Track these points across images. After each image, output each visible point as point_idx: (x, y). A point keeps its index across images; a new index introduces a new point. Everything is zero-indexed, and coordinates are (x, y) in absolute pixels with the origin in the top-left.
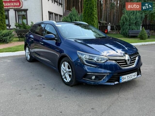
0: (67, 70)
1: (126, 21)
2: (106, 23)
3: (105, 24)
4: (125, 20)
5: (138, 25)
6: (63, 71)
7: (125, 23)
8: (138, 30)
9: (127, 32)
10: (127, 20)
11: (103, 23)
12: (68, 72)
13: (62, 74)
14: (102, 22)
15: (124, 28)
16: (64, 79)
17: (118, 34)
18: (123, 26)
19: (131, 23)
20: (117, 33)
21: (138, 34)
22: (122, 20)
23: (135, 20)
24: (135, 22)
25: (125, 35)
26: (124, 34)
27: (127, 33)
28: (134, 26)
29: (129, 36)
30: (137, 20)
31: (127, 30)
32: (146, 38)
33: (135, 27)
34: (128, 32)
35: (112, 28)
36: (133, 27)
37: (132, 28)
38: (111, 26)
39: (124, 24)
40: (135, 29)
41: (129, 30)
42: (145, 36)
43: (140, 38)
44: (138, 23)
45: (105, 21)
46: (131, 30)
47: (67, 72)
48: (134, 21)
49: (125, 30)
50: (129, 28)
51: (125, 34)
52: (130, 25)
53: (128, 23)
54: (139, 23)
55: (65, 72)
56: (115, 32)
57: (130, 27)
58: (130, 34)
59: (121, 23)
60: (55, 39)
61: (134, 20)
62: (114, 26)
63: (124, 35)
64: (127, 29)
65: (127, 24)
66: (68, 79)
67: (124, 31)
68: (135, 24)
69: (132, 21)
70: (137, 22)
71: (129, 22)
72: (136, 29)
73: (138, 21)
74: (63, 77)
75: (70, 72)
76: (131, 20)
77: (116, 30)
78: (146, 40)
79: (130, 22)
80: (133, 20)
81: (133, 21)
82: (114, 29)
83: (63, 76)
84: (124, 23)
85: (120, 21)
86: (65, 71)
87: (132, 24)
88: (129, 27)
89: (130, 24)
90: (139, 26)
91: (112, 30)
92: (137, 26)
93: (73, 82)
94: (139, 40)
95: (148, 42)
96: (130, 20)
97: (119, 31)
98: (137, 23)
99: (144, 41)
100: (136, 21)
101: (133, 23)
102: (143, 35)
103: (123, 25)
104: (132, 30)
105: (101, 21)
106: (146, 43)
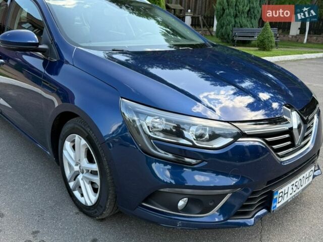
0: (85, 162)
1: (228, 5)
2: (181, 10)
3: (179, 12)
4: (226, 4)
5: (253, 17)
6: (70, 165)
7: (227, 11)
8: (253, 27)
9: (230, 33)
10: (230, 3)
11: (174, 10)
12: (88, 171)
13: (68, 173)
14: (172, 8)
15: (224, 23)
16: (75, 190)
17: (206, 35)
18: (220, 18)
19: (239, 12)
20: (206, 33)
21: (253, 37)
22: (220, 4)
23: (248, 5)
24: (248, 8)
25: (226, 39)
26: (222, 35)
27: (228, 35)
28: (244, 17)
29: (233, 41)
30: (252, 5)
31: (230, 28)
32: (272, 47)
33: (247, 21)
34: (232, 31)
35: (195, 22)
36: (244, 20)
37: (240, 22)
38: (192, 18)
39: (223, 13)
40: (246, 26)
41: (234, 27)
42: (271, 42)
43: (258, 46)
44: (254, 12)
45: (179, 5)
46: (238, 27)
47: (85, 172)
48: (245, 7)
49: (226, 28)
50: (233, 23)
51: (226, 37)
52: (236, 16)
53: (232, 11)
54: (256, 12)
55: (77, 168)
56: (200, 30)
57: (236, 19)
58: (236, 36)
59: (218, 12)
60: (40, 47)
61: (246, 4)
62: (198, 18)
63: (222, 39)
64: (229, 25)
65: (230, 13)
66: (89, 198)
67: (224, 30)
68: (248, 14)
69: (241, 7)
70: (252, 10)
71: (236, 10)
72: (249, 26)
73: (253, 8)
74: (71, 184)
75: (94, 173)
76: (238, 4)
77: (204, 25)
78: (271, 51)
79: (237, 8)
80: (244, 4)
81: (243, 7)
82: (199, 25)
83: (70, 181)
84: (224, 10)
85: (214, 6)
86: (77, 165)
87: (241, 13)
88: (235, 21)
89: (236, 14)
90: (255, 19)
91: (195, 28)
92: (251, 18)
93: (104, 210)
94: (257, 50)
95: (278, 55)
96: (236, 5)
97: (209, 30)
98: (252, 13)
99: (269, 53)
100: (250, 8)
101: (243, 12)
102: (266, 40)
103: (222, 15)
104: (241, 27)
105: (171, 3)
106: (273, 57)
